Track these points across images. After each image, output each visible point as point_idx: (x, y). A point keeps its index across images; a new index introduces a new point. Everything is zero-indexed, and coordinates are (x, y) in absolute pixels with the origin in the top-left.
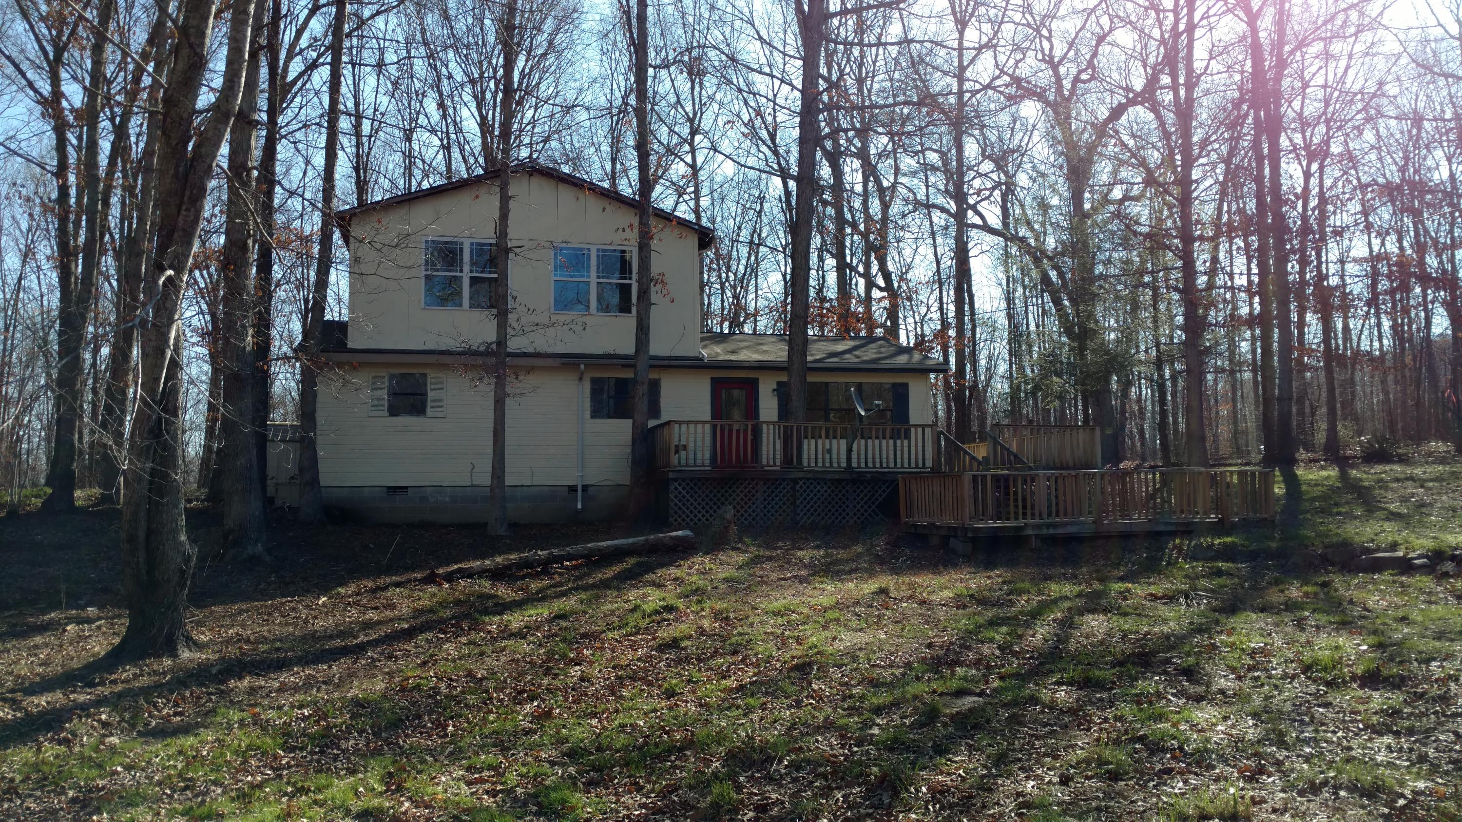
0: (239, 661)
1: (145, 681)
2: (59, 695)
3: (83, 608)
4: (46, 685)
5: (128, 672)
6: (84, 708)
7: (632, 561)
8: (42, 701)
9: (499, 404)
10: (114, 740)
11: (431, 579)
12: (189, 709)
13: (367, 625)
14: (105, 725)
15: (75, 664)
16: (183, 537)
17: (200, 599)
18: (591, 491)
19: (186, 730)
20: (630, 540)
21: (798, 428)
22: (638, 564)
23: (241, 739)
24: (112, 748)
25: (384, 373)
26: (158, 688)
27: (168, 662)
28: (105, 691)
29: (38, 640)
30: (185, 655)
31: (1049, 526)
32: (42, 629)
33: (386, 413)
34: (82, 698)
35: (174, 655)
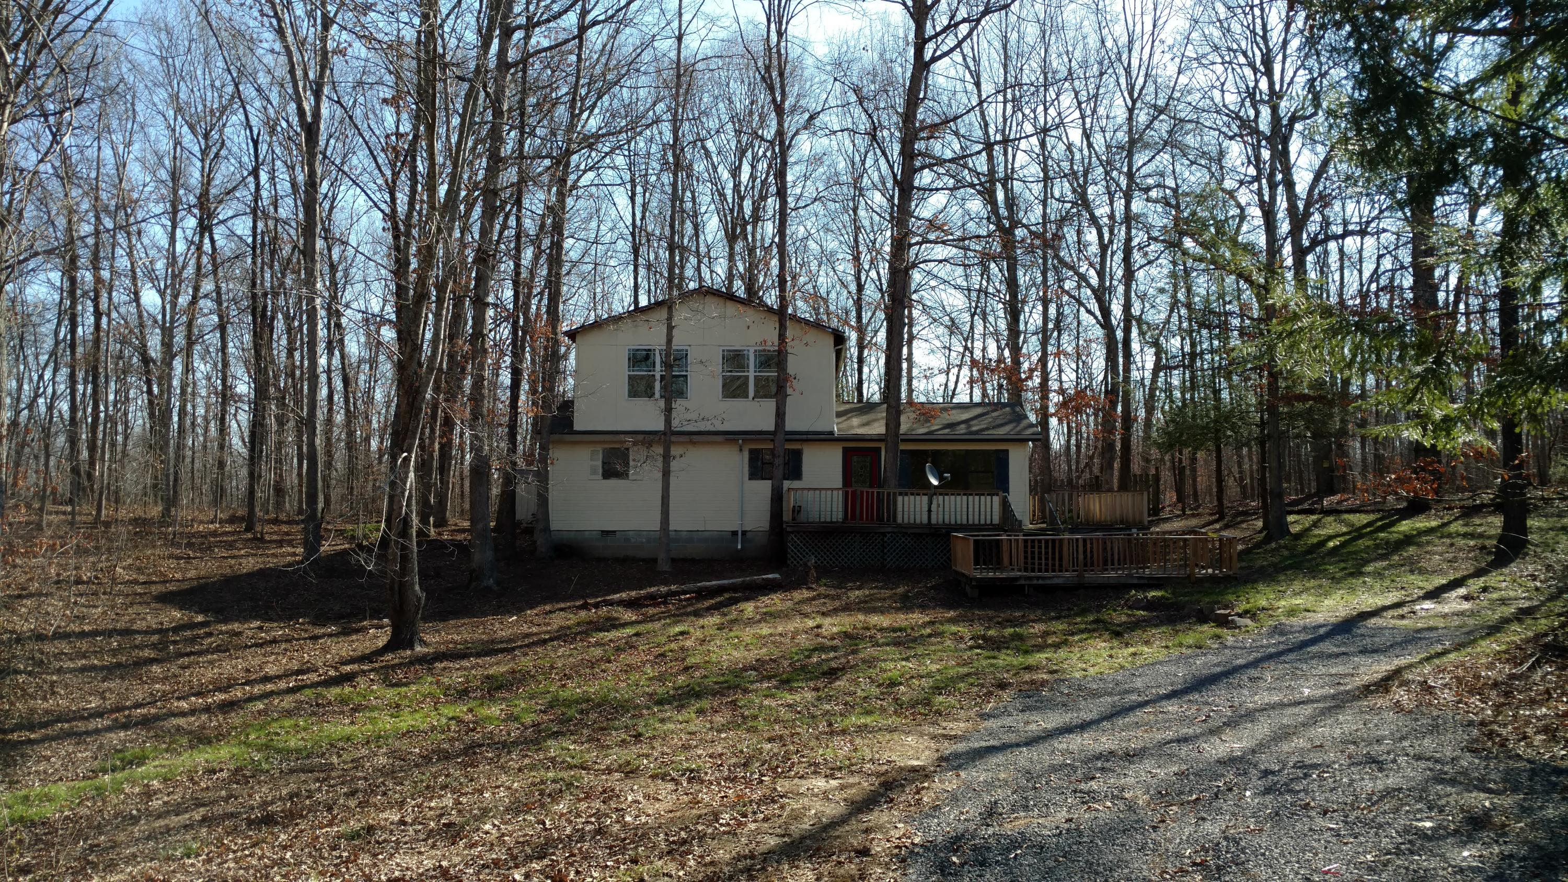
0: (443, 653)
1: (397, 661)
2: (356, 666)
3: (380, 619)
4: (352, 661)
5: (389, 656)
6: (364, 672)
7: (727, 595)
8: (348, 668)
9: (666, 474)
10: (375, 687)
11: (585, 607)
12: (411, 676)
13: (528, 635)
14: (372, 680)
15: (367, 652)
16: (417, 588)
17: (425, 619)
18: (749, 535)
19: (406, 685)
20: (731, 581)
21: (889, 494)
22: (729, 599)
23: (426, 689)
24: (372, 691)
25: (600, 449)
26: (400, 665)
27: (409, 652)
28: (376, 665)
29: (354, 637)
30: (418, 649)
31: (1038, 578)
32: (357, 631)
33: (600, 477)
34: (366, 668)
35: (412, 649)
